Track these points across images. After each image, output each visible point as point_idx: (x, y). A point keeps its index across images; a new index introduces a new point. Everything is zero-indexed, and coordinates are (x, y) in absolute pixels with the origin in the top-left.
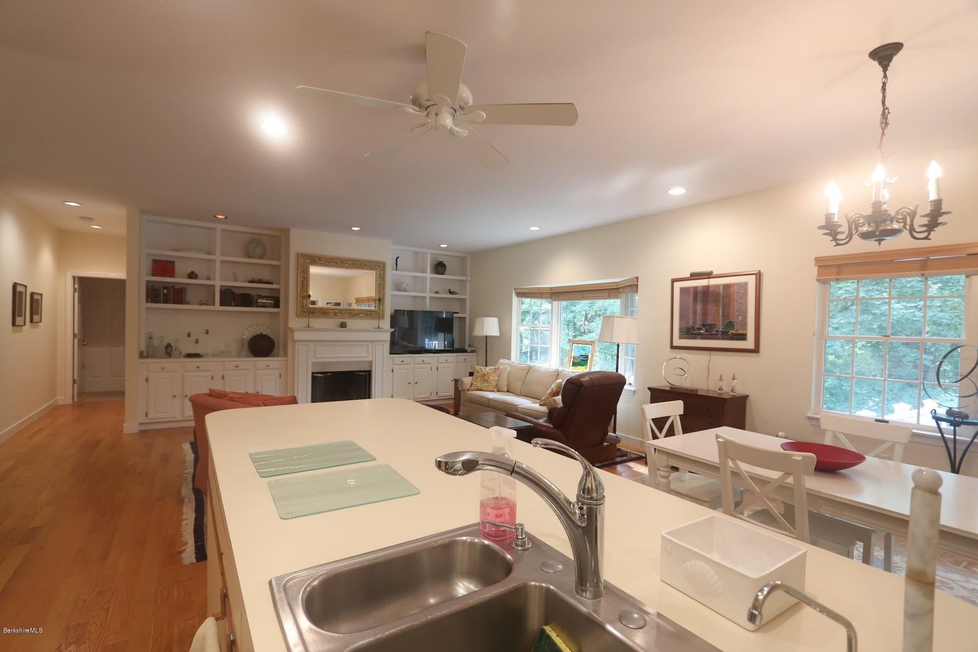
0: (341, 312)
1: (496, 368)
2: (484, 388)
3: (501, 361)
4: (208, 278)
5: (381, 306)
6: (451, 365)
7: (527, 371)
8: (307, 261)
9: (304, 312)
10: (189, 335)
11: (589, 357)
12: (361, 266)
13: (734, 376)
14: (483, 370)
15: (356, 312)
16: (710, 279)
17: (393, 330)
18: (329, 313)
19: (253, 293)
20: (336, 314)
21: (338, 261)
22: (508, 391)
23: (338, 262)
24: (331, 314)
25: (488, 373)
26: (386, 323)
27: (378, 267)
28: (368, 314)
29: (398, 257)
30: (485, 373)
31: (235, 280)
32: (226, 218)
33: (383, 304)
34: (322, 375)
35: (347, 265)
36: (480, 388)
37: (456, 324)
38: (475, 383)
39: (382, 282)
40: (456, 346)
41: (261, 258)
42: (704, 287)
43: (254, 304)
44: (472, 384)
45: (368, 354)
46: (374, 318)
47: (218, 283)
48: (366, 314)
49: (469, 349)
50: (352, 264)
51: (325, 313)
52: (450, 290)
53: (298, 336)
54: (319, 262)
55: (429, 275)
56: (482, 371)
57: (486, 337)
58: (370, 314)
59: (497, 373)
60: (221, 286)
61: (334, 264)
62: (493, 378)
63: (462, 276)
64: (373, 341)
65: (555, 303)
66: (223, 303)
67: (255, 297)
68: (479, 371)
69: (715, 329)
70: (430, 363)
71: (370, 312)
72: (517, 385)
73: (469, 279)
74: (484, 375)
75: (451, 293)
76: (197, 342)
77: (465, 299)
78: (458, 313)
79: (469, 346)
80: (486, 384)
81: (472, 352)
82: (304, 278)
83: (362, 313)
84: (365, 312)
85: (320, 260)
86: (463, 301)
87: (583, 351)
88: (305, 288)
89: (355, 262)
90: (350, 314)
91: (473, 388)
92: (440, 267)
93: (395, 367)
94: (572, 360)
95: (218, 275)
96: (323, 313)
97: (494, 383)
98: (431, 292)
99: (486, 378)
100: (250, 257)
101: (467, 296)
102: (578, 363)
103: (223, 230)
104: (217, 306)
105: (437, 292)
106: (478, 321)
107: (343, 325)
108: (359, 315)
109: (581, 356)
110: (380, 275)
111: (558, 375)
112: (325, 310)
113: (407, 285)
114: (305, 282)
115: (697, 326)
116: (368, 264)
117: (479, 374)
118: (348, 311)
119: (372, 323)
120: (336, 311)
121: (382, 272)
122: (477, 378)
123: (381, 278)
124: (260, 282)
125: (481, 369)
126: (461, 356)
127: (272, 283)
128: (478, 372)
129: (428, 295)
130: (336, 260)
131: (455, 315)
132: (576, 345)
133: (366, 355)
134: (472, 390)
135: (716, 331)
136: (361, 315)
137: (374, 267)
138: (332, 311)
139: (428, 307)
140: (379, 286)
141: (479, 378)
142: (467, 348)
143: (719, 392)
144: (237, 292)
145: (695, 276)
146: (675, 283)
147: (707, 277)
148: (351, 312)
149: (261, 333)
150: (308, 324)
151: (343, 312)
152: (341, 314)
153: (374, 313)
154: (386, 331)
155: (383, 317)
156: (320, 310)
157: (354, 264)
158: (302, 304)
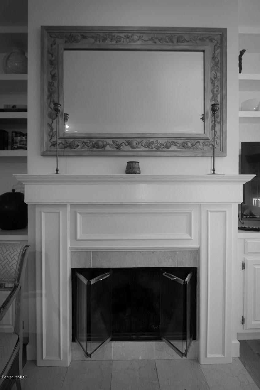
0: (129, 144)
5: (218, 128)
8: (59, 41)
9: (54, 145)
12: (172, 42)
15: (160, 141)
17: (250, 177)
18: (104, 146)
20: (118, 147)
23: (121, 37)
24: (108, 148)
26: (230, 165)
27: (207, 43)
28: (189, 144)
33: (223, 122)
35: (138, 43)
39: (219, 74)
43: (10, 147)
46: (203, 153)
48: (184, 146)
50: (151, 39)
51: (96, 146)
54: (84, 42)
58: (192, 145)
61: (114, 42)
64: (199, 204)
67: (10, 135)
71: (194, 141)
82: (53, 77)
83: (175, 144)
84: (180, 141)
85: (84, 37)
88: (55, 96)
90: (149, 145)
93: (250, 259)
96: (94, 147)
107: (133, 169)
108: (168, 147)
110: (214, 58)
112: (95, 140)
114: (56, 84)
118: (145, 141)
119: (203, 164)
120: (119, 142)
121: (218, 51)
123: (216, 64)
130: (116, 35)
133: (187, 236)
136: (173, 148)
138: (110, 141)
148: (152, 143)
149: (14, 190)
150: (57, 170)
151: (134, 143)
152: (128, 148)
153: (201, 141)
154: (231, 181)
155: (223, 151)
156: (85, 141)
157: (156, 38)
158: (52, 129)
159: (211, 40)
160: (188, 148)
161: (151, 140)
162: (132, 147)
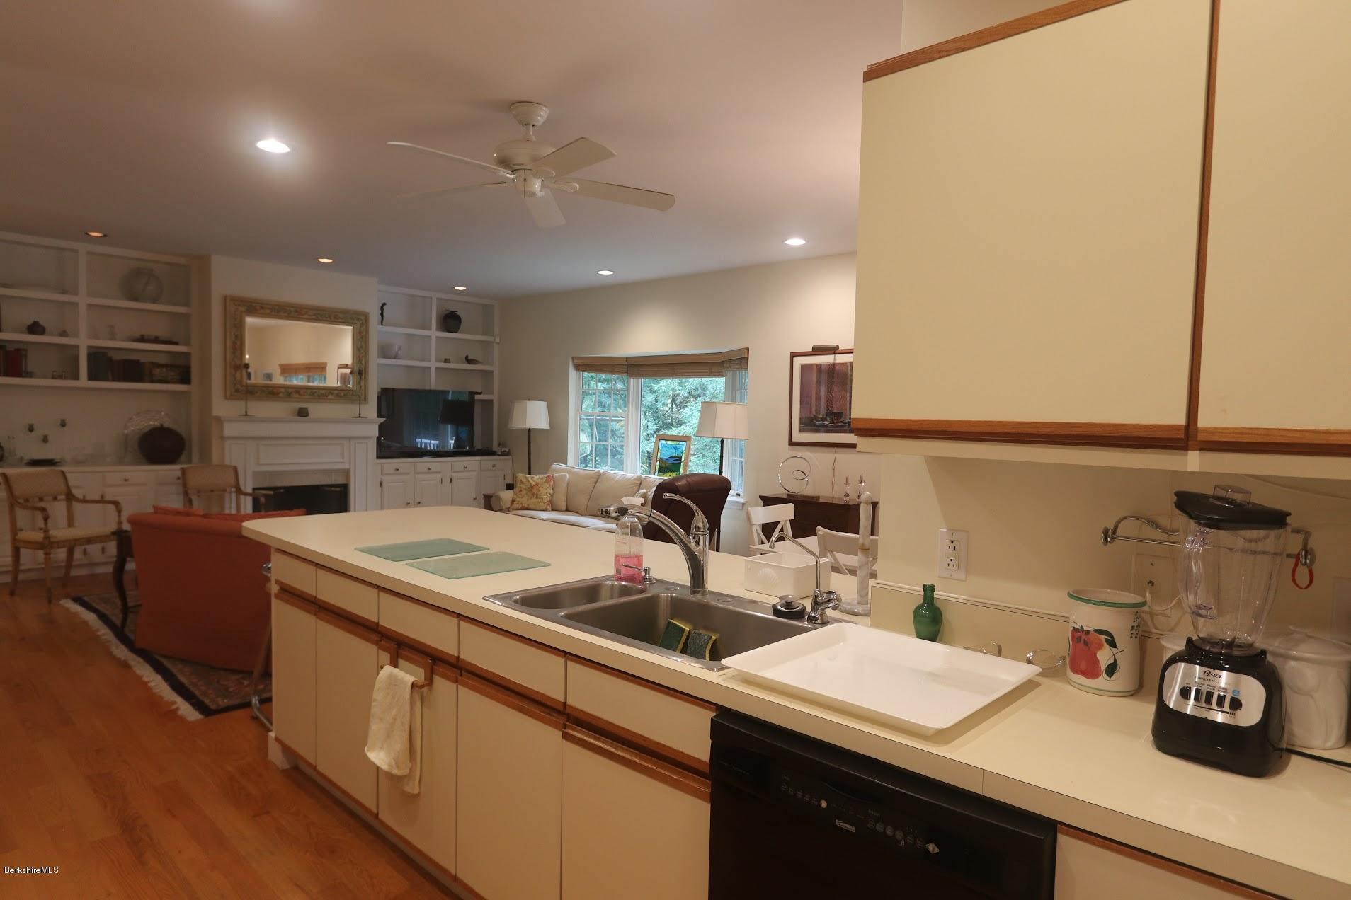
0: (298, 392)
1: (549, 477)
2: (532, 506)
3: (555, 466)
4: (63, 334)
5: (362, 383)
6: (474, 473)
7: (595, 480)
8: (241, 309)
9: (237, 391)
10: (31, 429)
11: (683, 459)
12: (331, 318)
13: (861, 478)
14: (530, 480)
15: (321, 391)
16: (836, 356)
17: (382, 420)
18: (278, 394)
19: (143, 358)
20: (290, 395)
21: (292, 309)
22: (567, 510)
23: (291, 311)
24: (281, 395)
25: (537, 484)
26: (370, 409)
27: (355, 321)
28: (342, 394)
29: (384, 304)
30: (533, 483)
31: (113, 338)
32: (105, 236)
33: (366, 379)
34: (271, 492)
35: (305, 316)
36: (526, 506)
37: (478, 410)
38: (518, 499)
39: (363, 345)
40: (478, 445)
41: (154, 300)
42: (829, 365)
43: (147, 377)
44: (513, 501)
45: (343, 458)
46: (352, 402)
47: (84, 342)
48: (338, 395)
49: (500, 450)
50: (314, 315)
51: (272, 393)
52: (467, 357)
53: (229, 430)
54: (262, 311)
55: (434, 333)
56: (528, 481)
57: (529, 430)
58: (344, 395)
59: (552, 483)
60: (89, 347)
61: (286, 314)
62: (545, 491)
63: (484, 334)
64: (350, 438)
65: (633, 381)
66: (92, 377)
67: (146, 365)
68: (524, 481)
69: (842, 420)
70: (439, 472)
71: (346, 392)
72: (582, 501)
73: (498, 340)
74: (532, 487)
75: (469, 361)
76: (45, 439)
77: (492, 372)
78: (480, 393)
79: (500, 445)
80: (534, 500)
81: (505, 454)
82: (236, 337)
83: (332, 394)
84: (336, 392)
85: (262, 308)
86: (487, 374)
87: (673, 451)
88: (239, 352)
89: (319, 312)
90: (313, 394)
91: (515, 506)
92: (450, 321)
93: (385, 478)
94: (658, 463)
95: (83, 328)
96: (269, 395)
97: (547, 499)
98: (438, 360)
99: (534, 491)
100: (136, 300)
101: (495, 368)
102: (666, 468)
103: (89, 253)
104: (83, 381)
105: (446, 361)
106: (517, 406)
107: (302, 413)
108: (325, 397)
109: (671, 457)
110: (360, 333)
111: (641, 483)
112: (271, 389)
113: (400, 348)
114: (239, 343)
115: (821, 416)
116: (341, 315)
117: (523, 486)
118: (310, 391)
119: (352, 409)
120: (290, 390)
121: (363, 327)
122: (520, 491)
123: (362, 338)
124: (156, 340)
125: (526, 477)
126: (487, 461)
127: (176, 343)
128: (522, 483)
129: (433, 364)
130: (288, 309)
131: (477, 397)
132: (664, 442)
133: (341, 460)
134: (513, 509)
135: (843, 422)
136: (330, 397)
137: (351, 321)
138: (283, 390)
139: (433, 383)
140: (359, 350)
141: (524, 492)
142: (495, 448)
143: (845, 498)
144: (117, 357)
145: (818, 351)
146: (795, 359)
147: (833, 352)
148: (315, 392)
149: (162, 425)
150: (246, 412)
151: (302, 392)
152: (297, 396)
153: (351, 392)
154: (372, 422)
155: (366, 400)
156: (263, 388)
157: (318, 314)
158: (235, 379)
159: (358, 319)
160: (341, 397)
161: (314, 391)
162: (300, 395)
